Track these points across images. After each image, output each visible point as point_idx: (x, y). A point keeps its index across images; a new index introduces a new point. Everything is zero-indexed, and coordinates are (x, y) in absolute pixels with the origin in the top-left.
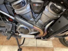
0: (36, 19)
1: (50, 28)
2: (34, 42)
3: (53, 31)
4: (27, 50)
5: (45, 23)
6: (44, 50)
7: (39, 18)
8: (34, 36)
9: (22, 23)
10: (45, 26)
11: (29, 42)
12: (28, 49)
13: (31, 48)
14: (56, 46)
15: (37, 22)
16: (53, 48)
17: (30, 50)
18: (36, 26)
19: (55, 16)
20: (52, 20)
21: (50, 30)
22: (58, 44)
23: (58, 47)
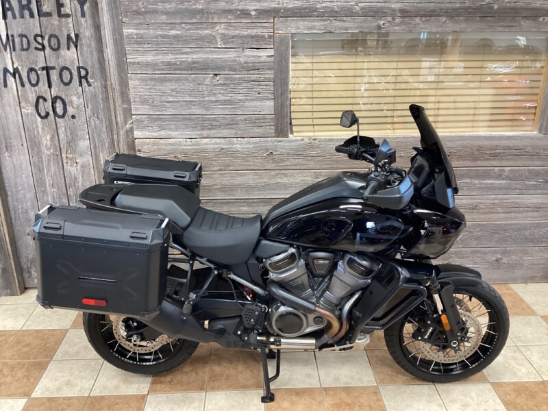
0: (316, 290)
1: (354, 311)
2: (309, 376)
3: (361, 316)
4: (293, 397)
5: (342, 299)
6: (347, 394)
7: (325, 287)
8: (313, 341)
9: (285, 302)
10: (341, 310)
11: (294, 376)
12: (292, 395)
13: (305, 392)
14: (385, 381)
15: (320, 298)
16: (376, 387)
17: (301, 397)
18: (319, 307)
19: (361, 281)
20: (358, 291)
21: (355, 314)
22: (392, 375)
23: (393, 382)
